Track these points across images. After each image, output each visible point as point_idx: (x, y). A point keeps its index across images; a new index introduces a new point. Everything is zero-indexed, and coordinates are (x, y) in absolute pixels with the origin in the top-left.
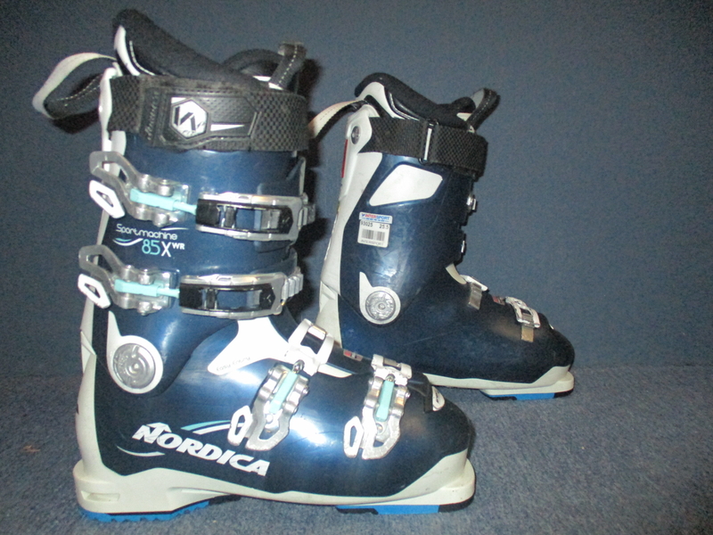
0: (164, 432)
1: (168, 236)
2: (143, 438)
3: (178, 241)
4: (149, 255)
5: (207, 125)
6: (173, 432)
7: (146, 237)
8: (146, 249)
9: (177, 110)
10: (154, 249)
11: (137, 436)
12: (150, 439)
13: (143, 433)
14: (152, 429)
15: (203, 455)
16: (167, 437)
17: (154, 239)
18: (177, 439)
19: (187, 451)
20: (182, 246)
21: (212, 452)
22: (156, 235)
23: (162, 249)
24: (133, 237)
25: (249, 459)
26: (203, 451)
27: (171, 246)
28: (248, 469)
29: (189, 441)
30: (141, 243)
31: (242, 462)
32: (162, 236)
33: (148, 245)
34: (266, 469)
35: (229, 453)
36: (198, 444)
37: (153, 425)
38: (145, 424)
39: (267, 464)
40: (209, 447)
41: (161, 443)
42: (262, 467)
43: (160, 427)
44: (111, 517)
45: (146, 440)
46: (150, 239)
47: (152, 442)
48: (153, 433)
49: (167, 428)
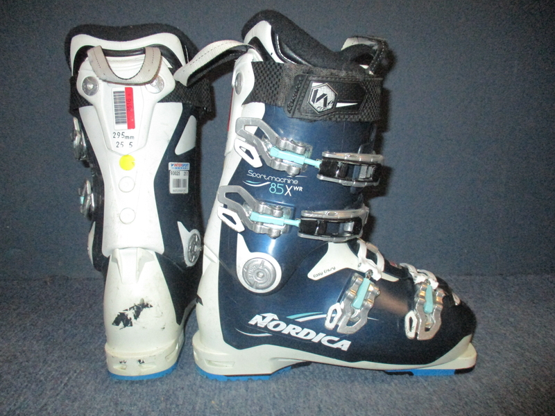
0: (273, 320)
1: (292, 182)
2: (256, 324)
3: (298, 185)
4: (275, 194)
5: (335, 103)
6: (280, 320)
7: (273, 181)
8: (273, 190)
9: (316, 91)
10: (279, 190)
11: (252, 322)
12: (262, 324)
13: (257, 320)
14: (264, 318)
15: (301, 336)
16: (275, 323)
17: (280, 183)
18: (283, 325)
19: (289, 333)
20: (301, 189)
21: (308, 334)
22: (282, 180)
23: (286, 190)
24: (263, 181)
25: (336, 339)
26: (302, 333)
27: (293, 188)
28: (335, 346)
29: (291, 326)
30: (269, 185)
31: (330, 341)
32: (286, 181)
33: (274, 187)
34: (348, 346)
35: (321, 335)
36: (298, 329)
37: (264, 315)
38: (259, 314)
39: (349, 343)
40: (306, 331)
41: (271, 327)
42: (345, 345)
43: (270, 316)
44: (227, 378)
45: (258, 325)
46: (276, 183)
47: (263, 326)
48: (266, 320)
49: (276, 317)
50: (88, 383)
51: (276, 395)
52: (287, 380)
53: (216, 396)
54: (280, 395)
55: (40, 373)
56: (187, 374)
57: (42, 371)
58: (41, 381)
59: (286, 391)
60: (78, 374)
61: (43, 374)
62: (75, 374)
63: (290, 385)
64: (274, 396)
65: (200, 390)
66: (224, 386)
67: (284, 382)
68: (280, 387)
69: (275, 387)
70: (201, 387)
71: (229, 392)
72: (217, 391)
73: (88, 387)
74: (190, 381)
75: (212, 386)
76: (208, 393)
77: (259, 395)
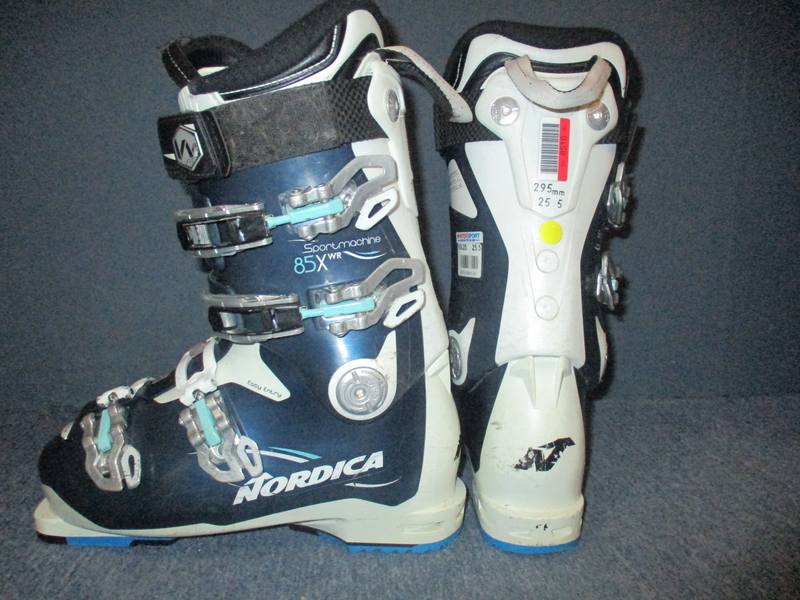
50: (106, 573)
51: (401, 585)
52: (416, 561)
53: (308, 589)
54: (406, 585)
55: (33, 557)
56: (261, 554)
57: (36, 555)
58: (33, 570)
59: (415, 579)
60: (92, 558)
61: (36, 559)
62: (88, 559)
63: (420, 570)
64: (397, 588)
65: (282, 579)
66: (319, 572)
67: (412, 564)
68: (405, 572)
69: (398, 572)
70: (283, 574)
71: (327, 583)
72: (309, 581)
73: (108, 578)
74: (266, 566)
75: (300, 573)
76: (296, 585)
77: (373, 587)
